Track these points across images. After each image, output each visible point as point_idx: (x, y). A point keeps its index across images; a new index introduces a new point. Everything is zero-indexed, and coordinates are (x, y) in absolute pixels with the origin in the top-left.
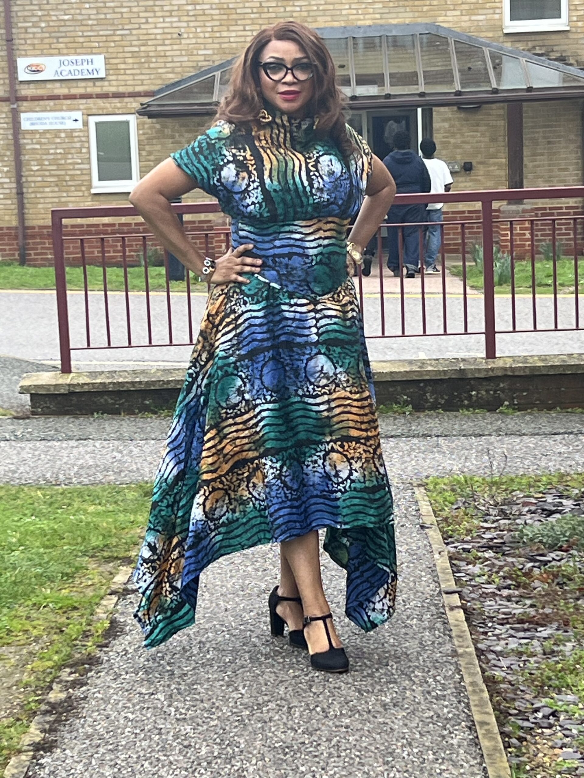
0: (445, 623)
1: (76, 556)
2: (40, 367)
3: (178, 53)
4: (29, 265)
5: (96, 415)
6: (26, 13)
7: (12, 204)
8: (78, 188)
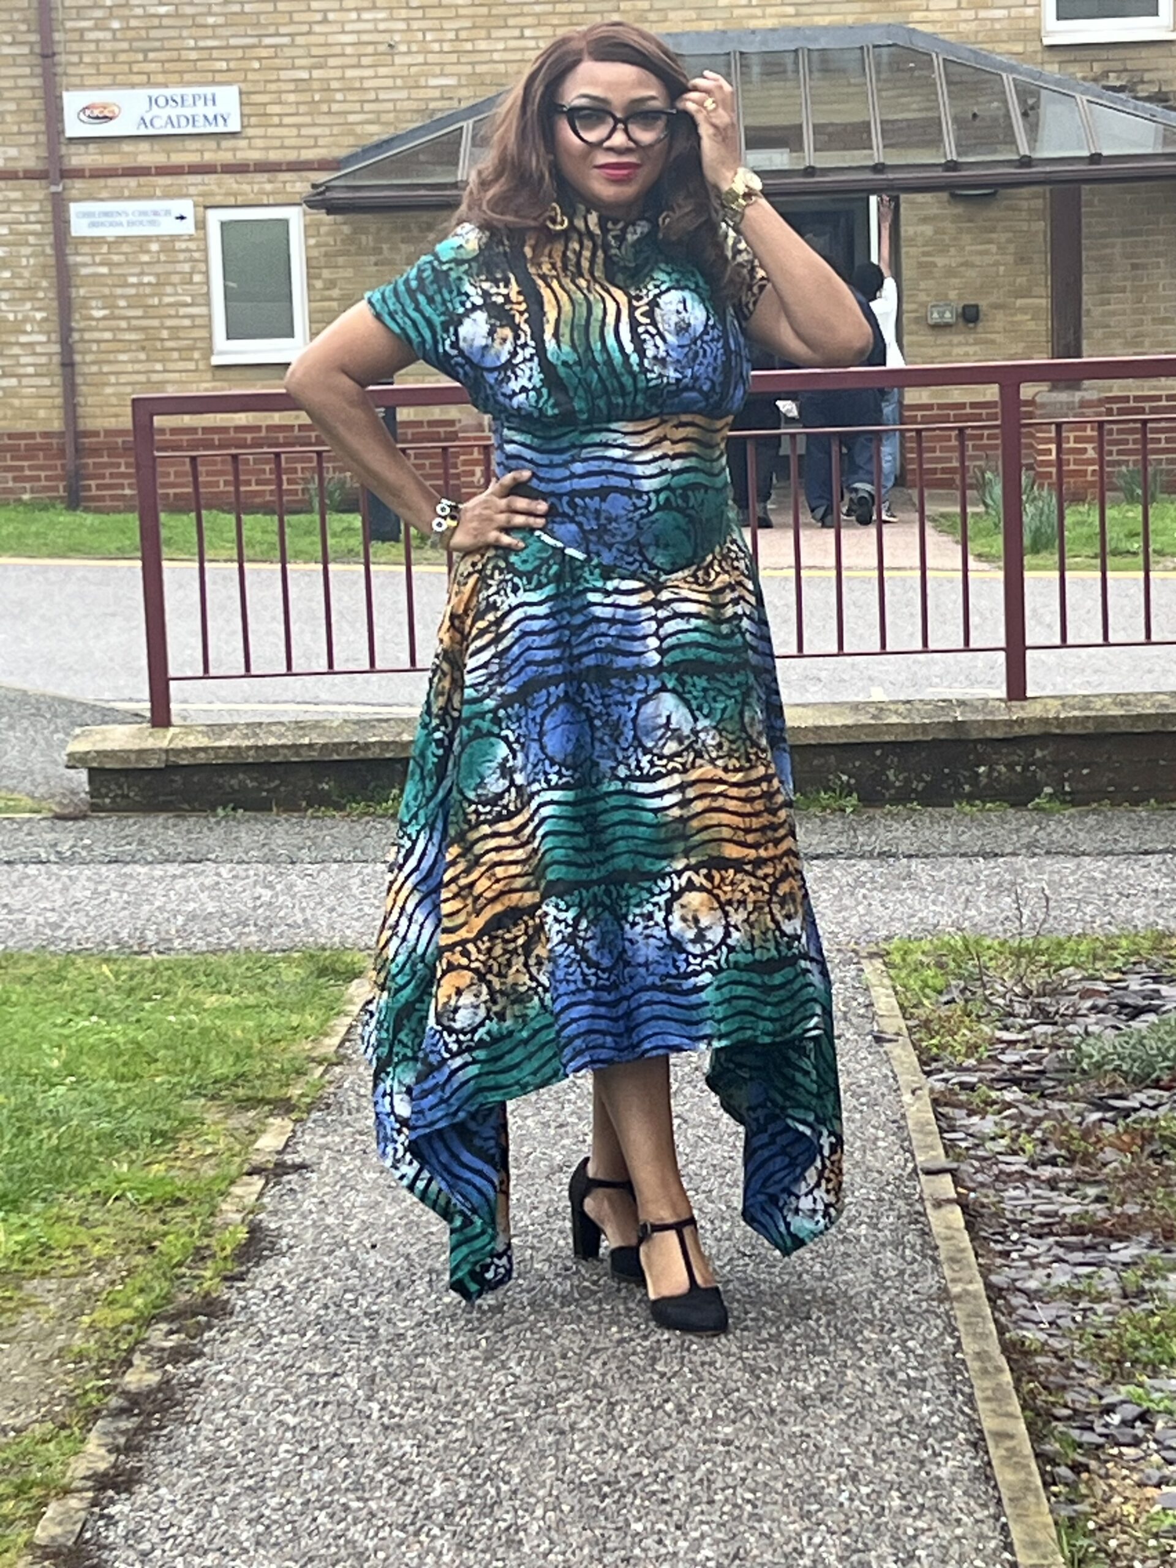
0: (925, 1233)
1: (182, 1096)
2: (107, 716)
3: (389, 82)
4: (87, 510)
5: (220, 812)
6: (82, 2)
7: (52, 385)
8: (185, 353)
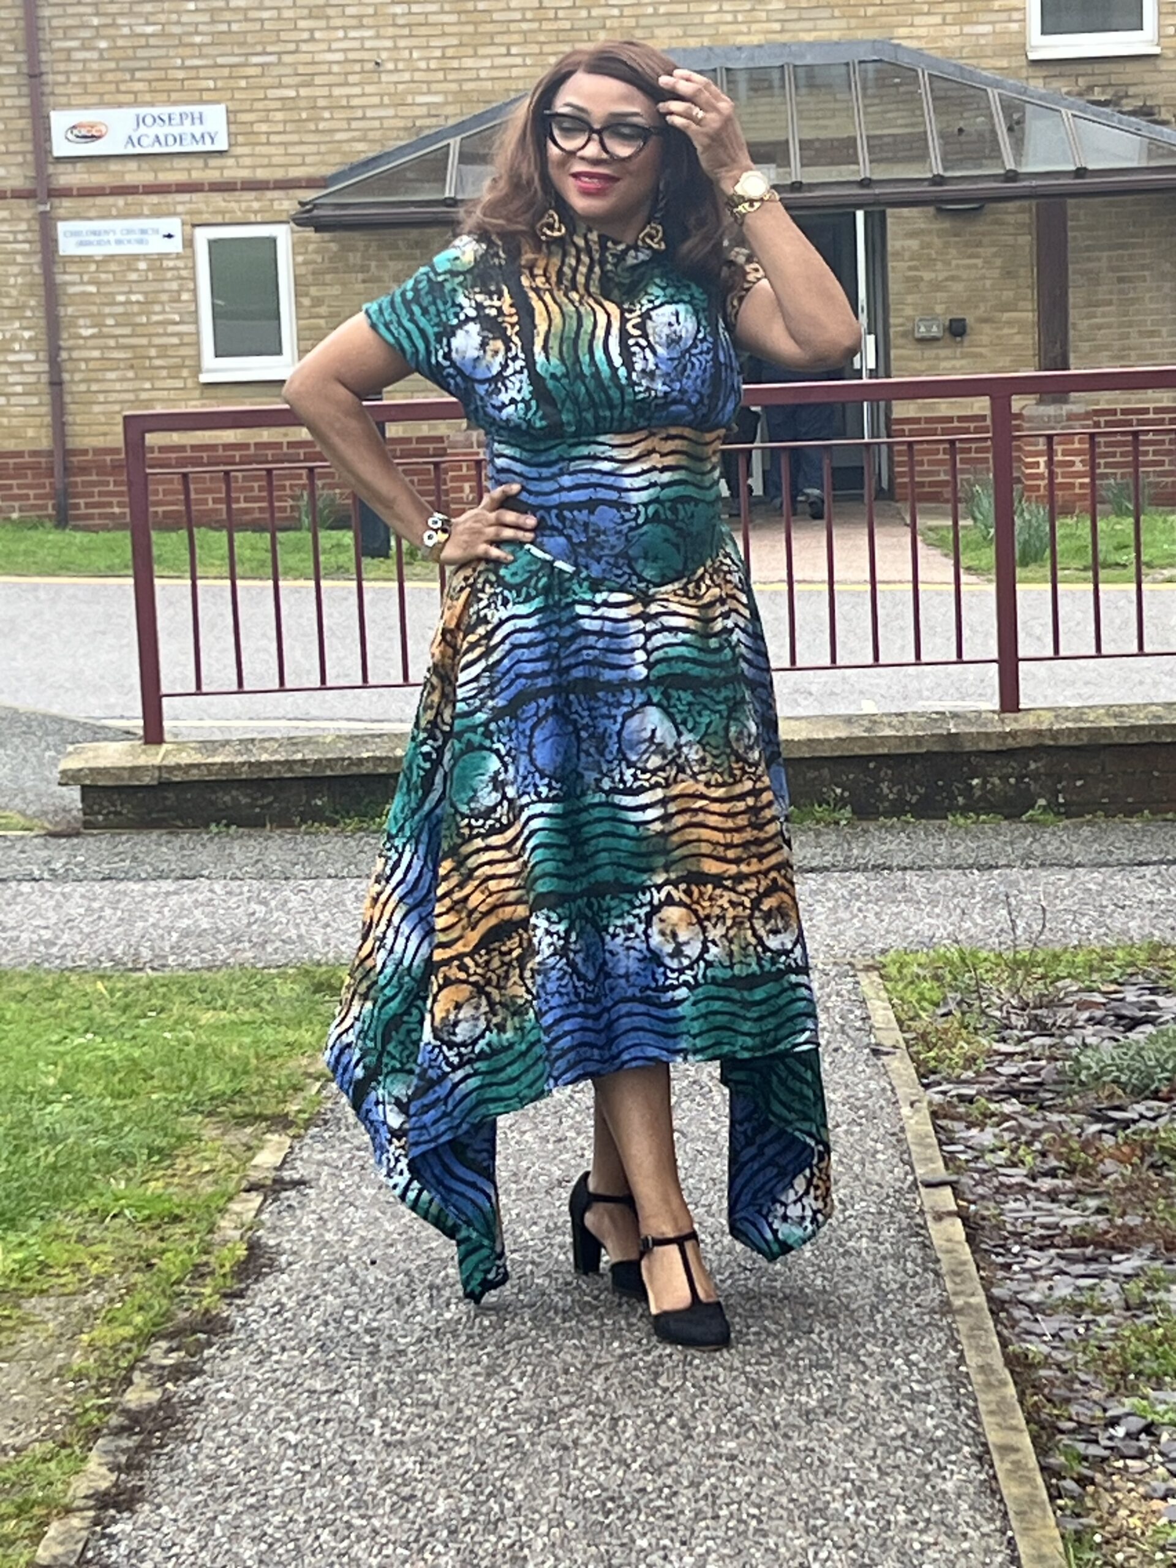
0: (926, 1246)
1: (178, 1113)
2: (98, 733)
3: (376, 100)
4: (76, 528)
5: (213, 828)
6: (69, 22)
7: (40, 404)
8: (174, 371)
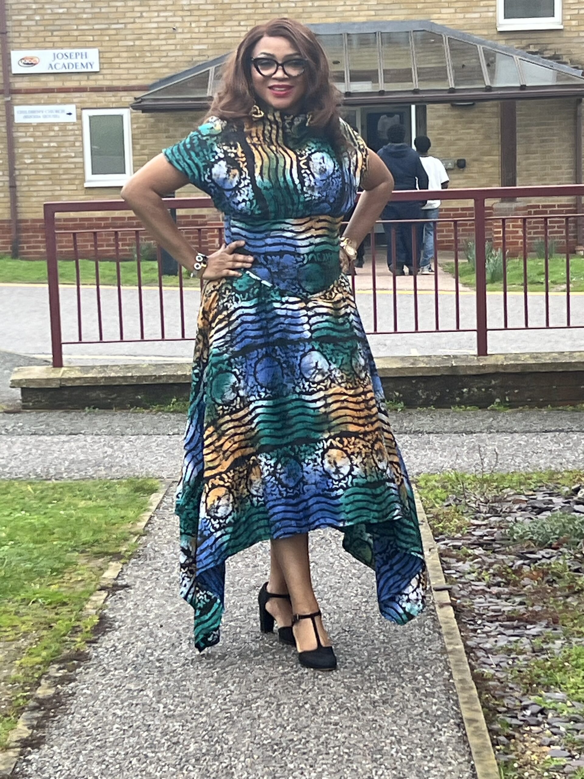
0: (435, 620)
1: (67, 551)
2: (31, 361)
3: (173, 47)
4: (22, 259)
5: (87, 408)
6: (21, 6)
7: (5, 197)
8: (71, 181)
